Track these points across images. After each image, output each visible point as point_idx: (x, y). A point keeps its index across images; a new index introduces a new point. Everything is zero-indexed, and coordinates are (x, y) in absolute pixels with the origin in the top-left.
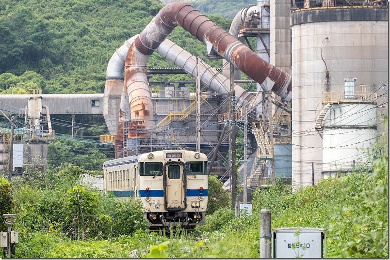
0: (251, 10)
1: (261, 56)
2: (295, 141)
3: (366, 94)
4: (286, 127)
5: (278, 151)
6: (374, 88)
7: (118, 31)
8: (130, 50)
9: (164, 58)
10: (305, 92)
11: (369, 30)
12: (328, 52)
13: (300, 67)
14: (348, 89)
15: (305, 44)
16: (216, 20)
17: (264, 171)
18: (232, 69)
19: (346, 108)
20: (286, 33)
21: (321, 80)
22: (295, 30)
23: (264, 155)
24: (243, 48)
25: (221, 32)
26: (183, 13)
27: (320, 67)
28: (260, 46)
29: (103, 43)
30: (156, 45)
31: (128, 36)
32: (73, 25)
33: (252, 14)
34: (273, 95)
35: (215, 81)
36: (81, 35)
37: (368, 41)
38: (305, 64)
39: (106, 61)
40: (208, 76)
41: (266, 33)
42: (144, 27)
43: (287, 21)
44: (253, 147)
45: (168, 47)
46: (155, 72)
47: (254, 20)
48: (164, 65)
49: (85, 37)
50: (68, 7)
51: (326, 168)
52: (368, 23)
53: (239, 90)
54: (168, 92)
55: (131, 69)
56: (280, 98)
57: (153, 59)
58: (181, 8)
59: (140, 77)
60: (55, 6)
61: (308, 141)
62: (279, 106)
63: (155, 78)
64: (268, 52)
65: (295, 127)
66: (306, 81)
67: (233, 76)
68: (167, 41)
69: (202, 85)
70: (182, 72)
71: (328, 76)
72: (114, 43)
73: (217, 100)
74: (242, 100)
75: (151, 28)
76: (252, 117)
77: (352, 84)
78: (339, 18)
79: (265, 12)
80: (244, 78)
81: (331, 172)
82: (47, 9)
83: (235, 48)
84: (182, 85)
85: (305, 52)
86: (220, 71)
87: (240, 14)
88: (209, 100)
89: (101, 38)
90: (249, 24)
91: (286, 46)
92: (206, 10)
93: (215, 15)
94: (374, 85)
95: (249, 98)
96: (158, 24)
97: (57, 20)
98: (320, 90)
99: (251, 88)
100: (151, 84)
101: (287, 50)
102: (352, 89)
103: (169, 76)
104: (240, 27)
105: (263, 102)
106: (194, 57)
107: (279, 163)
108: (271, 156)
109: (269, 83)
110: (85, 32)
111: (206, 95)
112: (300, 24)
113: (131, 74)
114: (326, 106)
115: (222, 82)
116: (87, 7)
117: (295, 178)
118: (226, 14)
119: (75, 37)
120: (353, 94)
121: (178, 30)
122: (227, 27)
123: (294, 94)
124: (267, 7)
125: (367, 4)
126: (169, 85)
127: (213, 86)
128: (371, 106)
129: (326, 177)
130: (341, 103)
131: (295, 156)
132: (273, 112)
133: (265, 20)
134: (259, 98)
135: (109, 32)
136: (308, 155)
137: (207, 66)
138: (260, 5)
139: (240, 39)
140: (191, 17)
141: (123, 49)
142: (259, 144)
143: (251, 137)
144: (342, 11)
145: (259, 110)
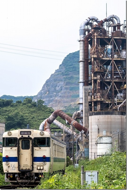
0: (78, 112)
1: (80, 124)
2: (90, 147)
3: (109, 134)
4: (88, 143)
5: (85, 150)
6: (111, 133)
7: (42, 117)
8: (46, 122)
9: (55, 125)
10: (92, 134)
11: (110, 117)
12: (98, 123)
13: (91, 127)
14: (104, 133)
15: (92, 121)
16: (69, 114)
17: (82, 155)
18: (73, 127)
19: (103, 138)
20: (87, 118)
21: (97, 131)
22: (90, 117)
23: (82, 151)
24: (76, 122)
25: (70, 118)
26: (60, 113)
27: (96, 127)
28: (80, 122)
29: (38, 121)
30: (52, 121)
31: (45, 119)
32: (30, 116)
33: (78, 113)
34: (84, 134)
35: (68, 131)
36: (32, 119)
37: (109, 120)
38: (92, 126)
39: (39, 125)
40: (66, 130)
41: (82, 118)
42: (49, 116)
43: (88, 115)
44: (79, 148)
45: (55, 122)
46: (52, 128)
47: (79, 114)
48: (54, 126)
49: (33, 119)
50: (29, 111)
51: (98, 154)
52: (109, 115)
53: (75, 133)
54: (56, 134)
55: (46, 127)
56: (86, 135)
57: (52, 125)
58: (59, 111)
59: (48, 130)
60: (26, 111)
61: (93, 147)
62: (85, 137)
63: (52, 130)
64: (82, 123)
65: (90, 143)
66: (93, 131)
67: (73, 130)
68: (55, 120)
69: (65, 132)
70: (60, 128)
71: (99, 130)
72: (41, 121)
73: (69, 136)
74: (75, 136)
75: (51, 117)
76: (78, 140)
77: (105, 132)
78: (101, 114)
79: (82, 112)
80: (76, 130)
81: (100, 155)
82: (23, 111)
83: (74, 122)
84: (59, 132)
85: (92, 123)
86: (70, 128)
87: (75, 113)
88: (67, 136)
89: (38, 119)
90: (77, 115)
91: (87, 122)
92: (66, 112)
93: (68, 113)
94: (111, 132)
95: (77, 135)
96: (53, 115)
97: (26, 115)
98: (97, 133)
99: (78, 133)
100: (51, 132)
101: (87, 123)
102: (105, 133)
103: (56, 130)
104: (75, 116)
105: (81, 136)
106: (63, 124)
107: (86, 153)
108: (84, 151)
109: (83, 131)
110: (33, 118)
111: (66, 135)
112: (91, 116)
113: (46, 129)
114: (98, 138)
115: (70, 131)
116: (34, 111)
117: (90, 157)
118: (71, 113)
119: (31, 119)
120: (105, 134)
121: (58, 117)
122: (71, 116)
123: (90, 134)
124: (82, 111)
125: (109, 110)
126: (56, 132)
127: (68, 132)
128: (110, 138)
129: (98, 157)
130: (102, 137)
131: (90, 151)
132: (84, 139)
133: (82, 114)
134: (80, 135)
135: (40, 118)
136: (93, 151)
137: (66, 127)
138: (80, 110)
139: (75, 120)
140: (62, 113)
141: (44, 122)
142: (80, 148)
143: (78, 146)
144: (102, 112)
145: (80, 138)
